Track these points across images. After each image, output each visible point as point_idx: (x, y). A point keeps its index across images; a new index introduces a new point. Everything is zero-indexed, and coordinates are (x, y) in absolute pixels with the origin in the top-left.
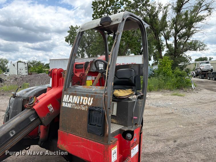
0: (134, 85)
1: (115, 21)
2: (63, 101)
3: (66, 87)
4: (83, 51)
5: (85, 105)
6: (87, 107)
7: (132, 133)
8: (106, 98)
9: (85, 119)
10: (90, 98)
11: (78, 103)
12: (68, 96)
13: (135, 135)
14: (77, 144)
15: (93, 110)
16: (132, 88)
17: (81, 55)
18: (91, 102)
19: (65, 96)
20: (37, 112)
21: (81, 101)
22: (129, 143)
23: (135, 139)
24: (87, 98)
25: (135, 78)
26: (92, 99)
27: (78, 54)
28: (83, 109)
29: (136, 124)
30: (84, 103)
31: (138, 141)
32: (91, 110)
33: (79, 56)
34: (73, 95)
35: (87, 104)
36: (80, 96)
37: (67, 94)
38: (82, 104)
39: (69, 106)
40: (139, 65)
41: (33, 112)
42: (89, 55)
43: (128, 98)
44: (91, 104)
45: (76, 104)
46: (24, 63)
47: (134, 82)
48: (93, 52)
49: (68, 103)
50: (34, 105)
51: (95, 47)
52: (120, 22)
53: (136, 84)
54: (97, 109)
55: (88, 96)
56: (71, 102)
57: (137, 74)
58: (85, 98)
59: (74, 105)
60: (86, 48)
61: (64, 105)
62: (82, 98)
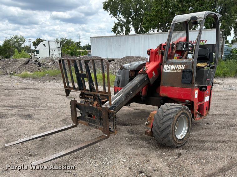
0: (208, 60)
1: (199, 18)
2: (164, 68)
3: (166, 60)
4: (128, 22)
5: (179, 69)
6: (181, 71)
7: (206, 87)
8: (193, 64)
9: (180, 77)
10: (183, 65)
11: (175, 68)
12: (167, 65)
13: (207, 89)
14: (174, 91)
15: (185, 71)
16: (206, 62)
17: (126, 28)
18: (184, 67)
19: (165, 65)
20: (148, 75)
21: (177, 67)
22: (204, 93)
23: (208, 92)
24: (181, 65)
25: (209, 54)
26: (184, 65)
27: (121, 28)
28: (178, 71)
29: (208, 84)
30: (179, 68)
31: (209, 94)
32: (184, 71)
33: (123, 30)
34: (171, 64)
35: (181, 69)
36: (176, 65)
37: (166, 64)
38: (178, 69)
39: (169, 71)
40: (213, 45)
41: (146, 75)
42: (136, 29)
43: (204, 67)
44: (183, 69)
45: (174, 69)
46: (56, 42)
47: (208, 58)
48: (147, 25)
49: (167, 69)
50: (146, 71)
51: (149, 18)
52: (203, 19)
53: (210, 59)
54: (188, 71)
55: (181, 64)
56: (170, 68)
57: (211, 52)
58: (180, 65)
59: (172, 70)
60: (132, 18)
61: (164, 71)
62: (177, 65)
